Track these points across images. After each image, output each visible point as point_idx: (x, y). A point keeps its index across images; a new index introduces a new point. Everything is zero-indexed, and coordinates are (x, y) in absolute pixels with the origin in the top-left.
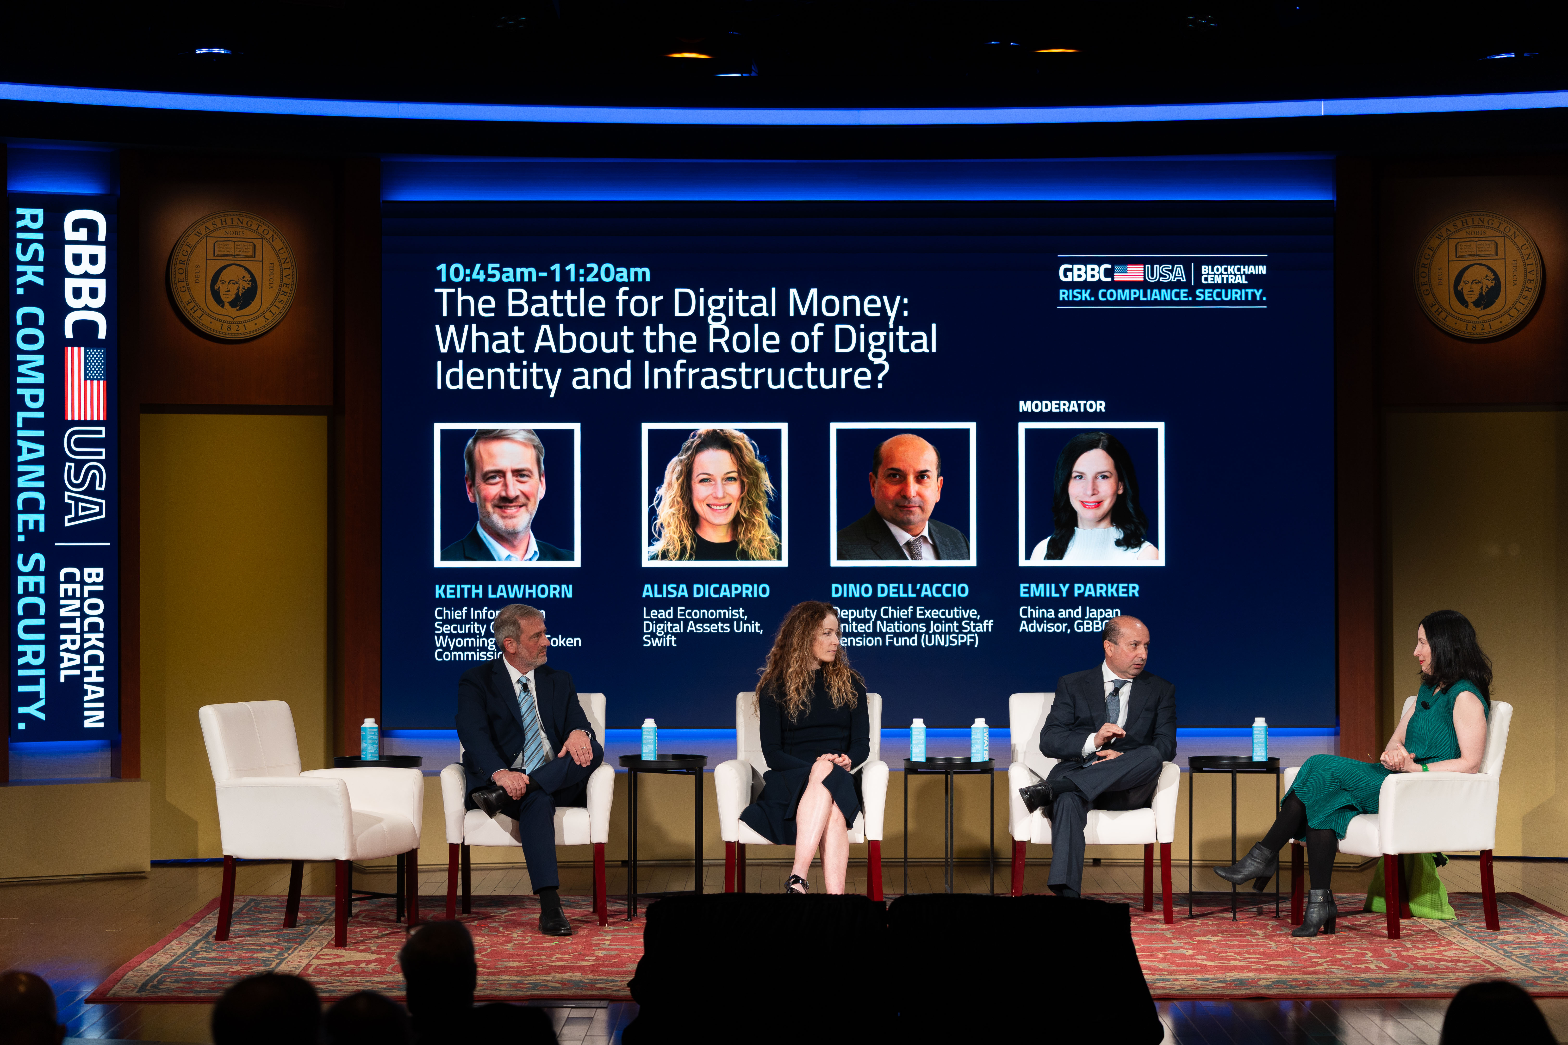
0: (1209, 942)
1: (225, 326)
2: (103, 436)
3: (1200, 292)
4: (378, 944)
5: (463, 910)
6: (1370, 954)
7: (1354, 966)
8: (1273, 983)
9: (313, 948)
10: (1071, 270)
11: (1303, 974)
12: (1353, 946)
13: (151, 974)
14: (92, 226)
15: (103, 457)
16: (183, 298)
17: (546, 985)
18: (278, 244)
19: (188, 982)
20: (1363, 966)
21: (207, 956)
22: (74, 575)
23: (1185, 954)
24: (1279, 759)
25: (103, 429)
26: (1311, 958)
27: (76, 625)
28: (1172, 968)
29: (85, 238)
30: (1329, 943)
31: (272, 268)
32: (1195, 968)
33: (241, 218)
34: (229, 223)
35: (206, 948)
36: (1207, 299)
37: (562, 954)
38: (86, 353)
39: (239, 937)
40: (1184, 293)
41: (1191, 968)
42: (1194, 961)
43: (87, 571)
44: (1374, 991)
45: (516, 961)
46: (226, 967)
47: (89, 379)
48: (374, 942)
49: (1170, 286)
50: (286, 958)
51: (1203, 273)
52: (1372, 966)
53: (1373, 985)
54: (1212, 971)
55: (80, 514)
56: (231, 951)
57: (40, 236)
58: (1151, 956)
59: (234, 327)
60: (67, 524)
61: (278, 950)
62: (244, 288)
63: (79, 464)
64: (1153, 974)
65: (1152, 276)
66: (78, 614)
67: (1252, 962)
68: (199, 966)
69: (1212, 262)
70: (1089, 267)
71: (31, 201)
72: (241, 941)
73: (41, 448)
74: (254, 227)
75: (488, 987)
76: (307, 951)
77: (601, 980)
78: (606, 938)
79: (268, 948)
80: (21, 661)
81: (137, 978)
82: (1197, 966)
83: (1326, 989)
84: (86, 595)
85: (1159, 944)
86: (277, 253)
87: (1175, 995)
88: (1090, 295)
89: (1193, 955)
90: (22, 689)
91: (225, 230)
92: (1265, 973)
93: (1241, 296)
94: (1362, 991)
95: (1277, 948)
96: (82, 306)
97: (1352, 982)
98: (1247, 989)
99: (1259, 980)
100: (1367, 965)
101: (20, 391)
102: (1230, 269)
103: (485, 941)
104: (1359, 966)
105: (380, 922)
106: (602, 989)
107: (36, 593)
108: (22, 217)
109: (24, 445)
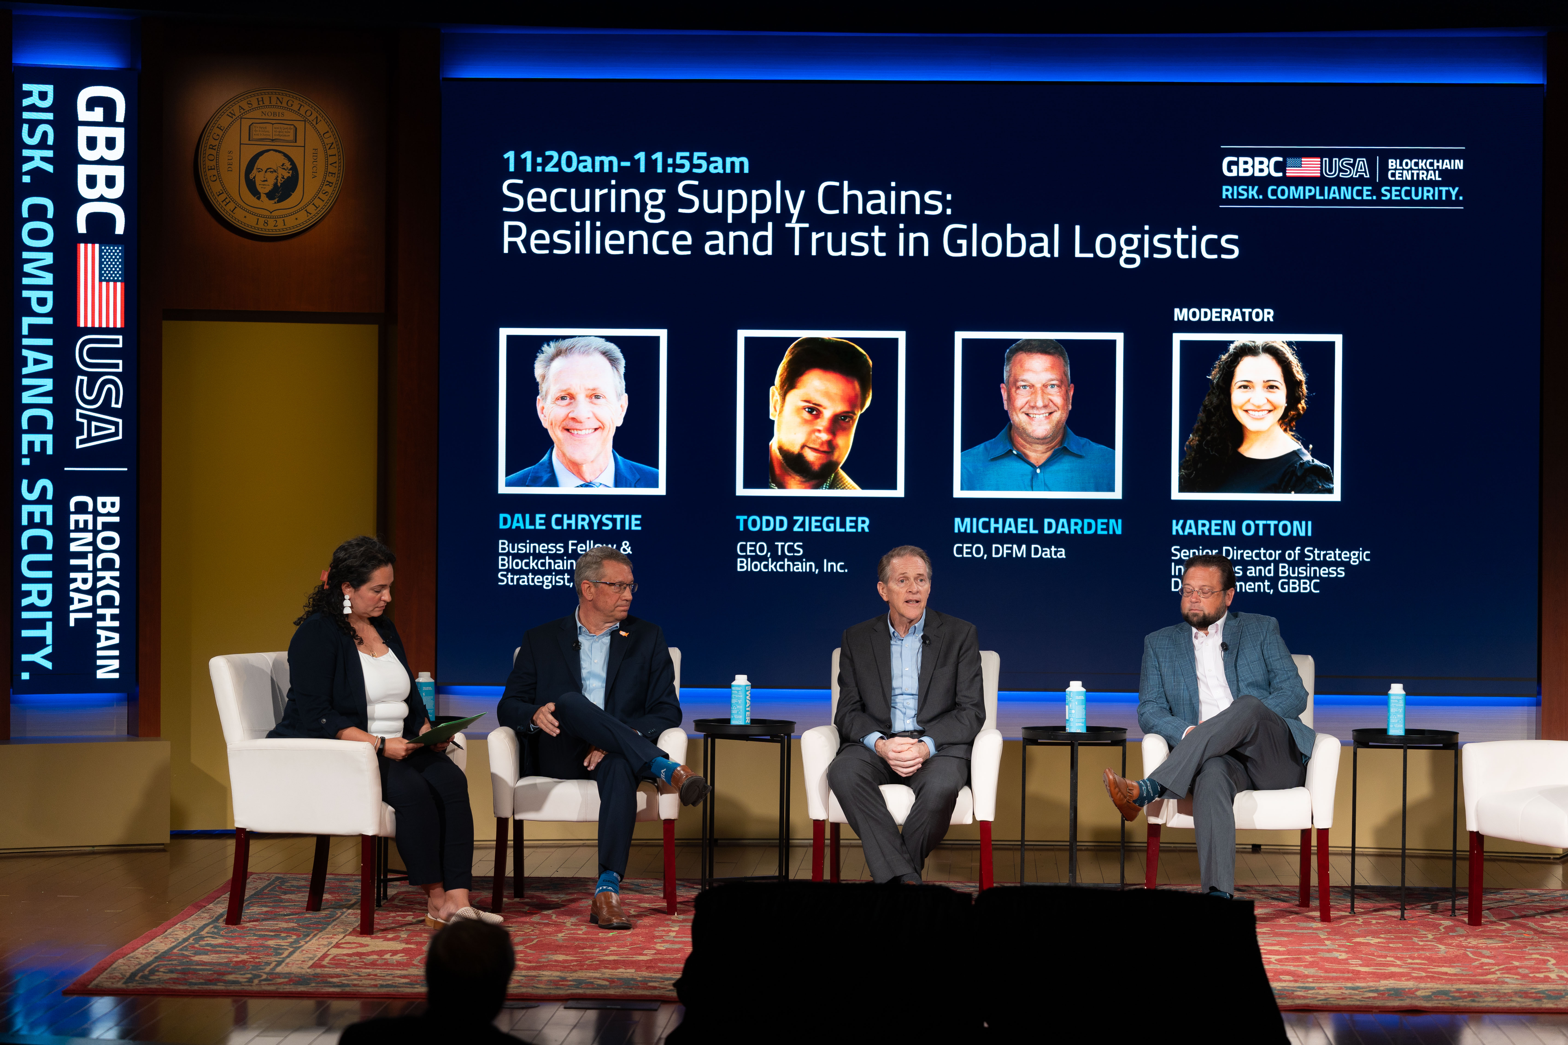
0: (1368, 944)
1: (262, 220)
2: (120, 345)
3: (1386, 190)
4: (409, 932)
5: (515, 893)
6: (1553, 961)
7: (1531, 975)
8: (1433, 993)
9: (335, 935)
10: (1236, 163)
11: (1470, 984)
12: (1535, 952)
13: (144, 962)
14: (108, 105)
15: (120, 370)
16: (213, 188)
17: (592, 983)
18: (323, 127)
19: (183, 972)
20: (1542, 975)
21: (212, 942)
22: (85, 504)
23: (1337, 958)
24: (1458, 733)
25: (120, 337)
26: (1483, 964)
27: (88, 562)
28: (1319, 974)
29: (100, 118)
30: (1507, 948)
31: (315, 155)
32: (1346, 975)
33: (280, 97)
34: (267, 103)
35: (213, 933)
36: (1394, 198)
37: (618, 946)
38: (101, 251)
39: (253, 921)
40: (1367, 190)
41: (1341, 975)
42: (1347, 966)
43: (100, 500)
44: (1549, 1005)
45: (564, 954)
46: (231, 955)
47: (105, 280)
48: (406, 930)
49: (1350, 182)
50: (302, 946)
51: (1390, 167)
52: (1553, 976)
53: (1549, 997)
54: (1365, 979)
55: (94, 434)
56: (241, 937)
57: (50, 116)
58: (1298, 960)
59: (271, 222)
60: (78, 446)
61: (295, 937)
62: (283, 178)
63: (93, 378)
64: (1296, 981)
65: (1331, 170)
66: (90, 549)
67: (1414, 969)
68: (200, 954)
69: (1401, 156)
70: (1257, 159)
71: (40, 75)
72: (255, 925)
73: (49, 359)
74: (295, 107)
75: (525, 983)
76: (328, 938)
77: (656, 977)
78: (673, 929)
79: (283, 935)
80: (25, 602)
81: (127, 967)
82: (1348, 972)
83: (1493, 1002)
84: (99, 527)
85: (1309, 945)
86: (321, 137)
87: (1316, 1006)
88: (1258, 193)
89: (1347, 959)
90: (25, 633)
91: (263, 110)
92: (1426, 982)
93: (1433, 195)
94: (1535, 1005)
95: (1446, 953)
96: (97, 196)
97: (1525, 994)
98: (1402, 1000)
99: (1418, 990)
100: (1546, 974)
101: (26, 294)
102: (1421, 164)
103: (532, 931)
104: (1537, 975)
105: (418, 906)
106: (655, 988)
107: (42, 525)
108: (29, 94)
109: (30, 355)
